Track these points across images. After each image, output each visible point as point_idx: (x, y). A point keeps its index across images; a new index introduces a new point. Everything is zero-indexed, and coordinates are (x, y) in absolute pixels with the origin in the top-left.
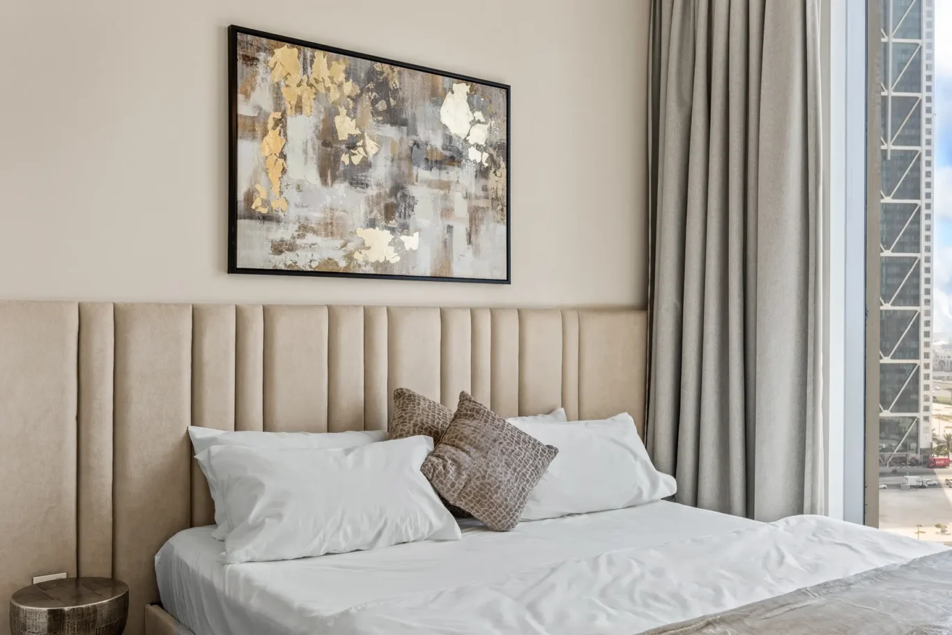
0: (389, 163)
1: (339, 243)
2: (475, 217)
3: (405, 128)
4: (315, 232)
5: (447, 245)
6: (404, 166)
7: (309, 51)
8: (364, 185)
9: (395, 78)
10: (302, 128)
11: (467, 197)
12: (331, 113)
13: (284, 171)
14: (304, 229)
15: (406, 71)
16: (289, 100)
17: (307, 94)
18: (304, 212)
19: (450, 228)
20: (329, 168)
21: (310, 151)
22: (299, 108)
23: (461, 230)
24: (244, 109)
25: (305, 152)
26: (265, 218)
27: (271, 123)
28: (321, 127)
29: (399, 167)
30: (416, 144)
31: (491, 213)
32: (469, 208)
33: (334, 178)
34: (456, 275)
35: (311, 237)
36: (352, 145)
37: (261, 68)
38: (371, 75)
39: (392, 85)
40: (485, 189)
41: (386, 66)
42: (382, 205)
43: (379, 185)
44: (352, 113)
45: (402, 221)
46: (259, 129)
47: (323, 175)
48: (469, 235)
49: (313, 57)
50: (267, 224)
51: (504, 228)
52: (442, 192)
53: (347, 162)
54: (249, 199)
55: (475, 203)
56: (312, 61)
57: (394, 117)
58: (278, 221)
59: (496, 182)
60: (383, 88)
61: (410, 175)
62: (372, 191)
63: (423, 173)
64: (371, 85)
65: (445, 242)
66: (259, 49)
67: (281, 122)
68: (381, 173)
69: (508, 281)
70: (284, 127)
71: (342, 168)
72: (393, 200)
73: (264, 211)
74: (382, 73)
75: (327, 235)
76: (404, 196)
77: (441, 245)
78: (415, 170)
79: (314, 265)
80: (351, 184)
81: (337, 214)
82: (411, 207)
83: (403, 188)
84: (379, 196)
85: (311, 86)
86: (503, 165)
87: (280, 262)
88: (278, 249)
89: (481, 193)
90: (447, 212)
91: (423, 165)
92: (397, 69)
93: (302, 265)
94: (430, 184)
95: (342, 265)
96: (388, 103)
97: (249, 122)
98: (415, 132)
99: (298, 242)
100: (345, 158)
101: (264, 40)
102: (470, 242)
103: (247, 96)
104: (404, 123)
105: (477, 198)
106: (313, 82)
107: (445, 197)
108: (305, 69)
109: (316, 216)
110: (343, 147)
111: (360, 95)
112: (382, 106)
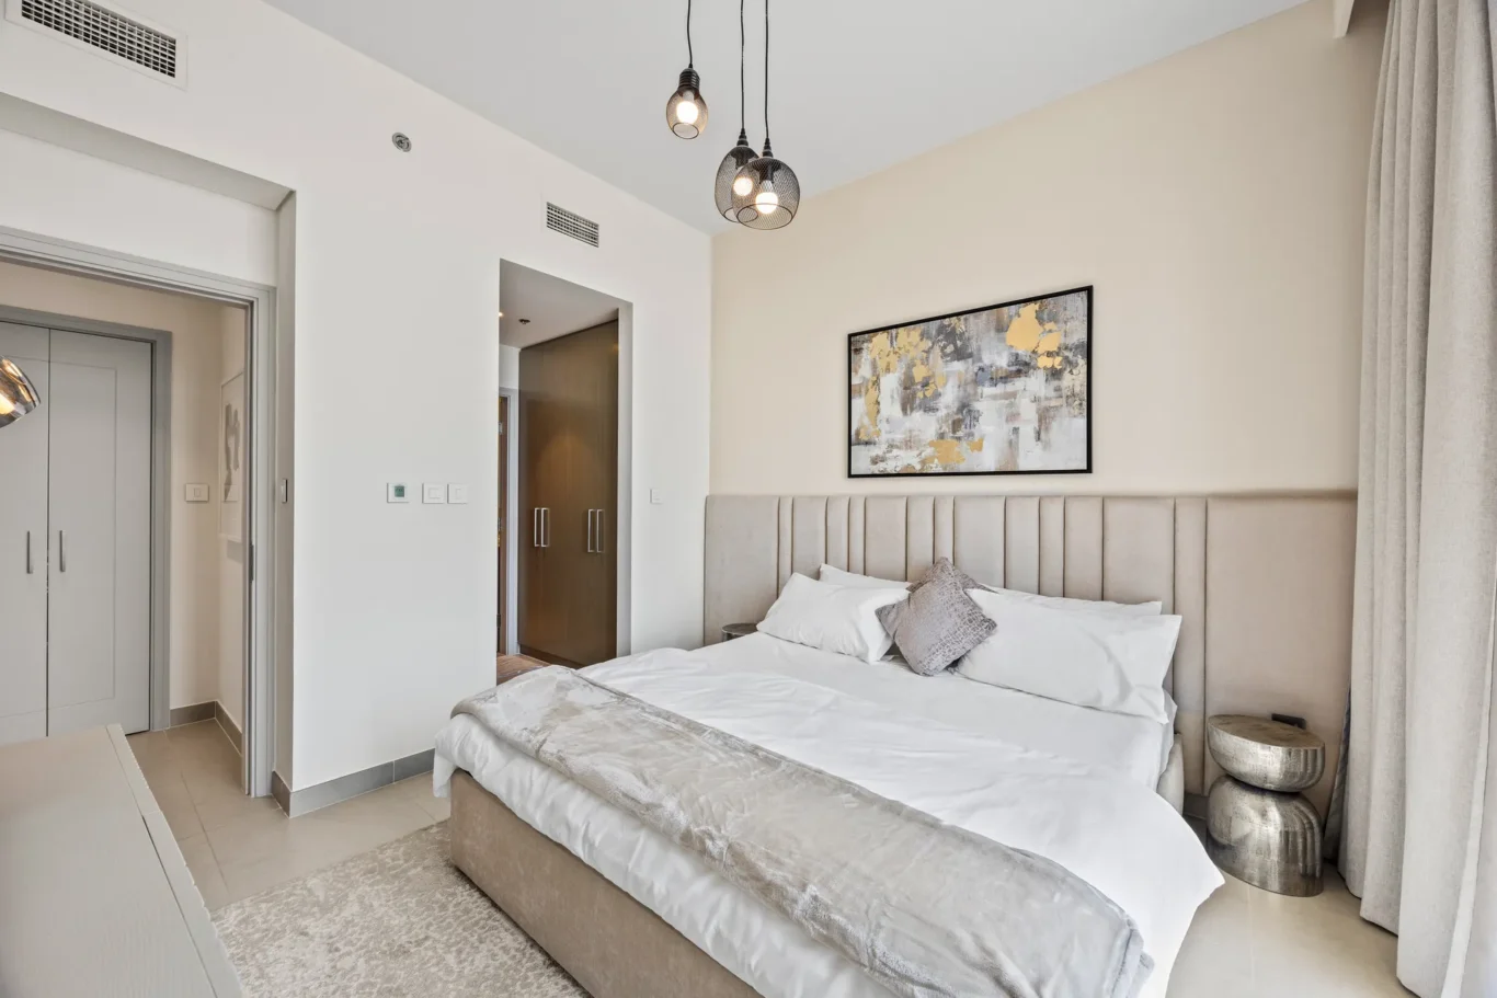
0: (956, 389)
1: (916, 452)
2: (1045, 417)
3: (970, 360)
4: (898, 447)
5: (1012, 445)
6: (970, 389)
7: (894, 331)
8: (934, 410)
9: (959, 325)
10: (891, 383)
11: (1036, 400)
12: (911, 366)
13: (878, 412)
14: (891, 446)
15: (971, 316)
16: (881, 364)
17: (893, 358)
18: (890, 436)
19: (1016, 430)
20: (908, 405)
21: (896, 396)
22: (888, 370)
23: (1028, 430)
24: (855, 381)
25: (892, 397)
26: (867, 443)
27: (871, 384)
28: (903, 377)
29: (965, 391)
30: (981, 369)
31: (1065, 410)
32: (1038, 411)
33: (912, 410)
34: (1021, 469)
35: (895, 452)
36: (925, 384)
37: (864, 353)
38: (940, 330)
39: (958, 331)
40: (1058, 389)
41: (954, 319)
42: (950, 422)
43: (947, 407)
44: (925, 362)
45: (968, 430)
46: (863, 390)
47: (904, 410)
48: (1038, 434)
49: (897, 334)
50: (868, 447)
51: (1083, 422)
52: (1007, 402)
53: (922, 396)
54: (858, 434)
55: (1045, 404)
56: (896, 337)
57: (960, 354)
58: (875, 444)
59: (1074, 380)
60: (951, 335)
61: (976, 393)
62: (942, 413)
63: (988, 390)
64: (941, 337)
65: (1010, 442)
66: (863, 342)
67: (876, 383)
68: (949, 397)
69: (1089, 470)
70: (878, 385)
71: (918, 402)
72: (960, 416)
73: (866, 439)
74: (949, 325)
75: (907, 449)
76: (970, 411)
77: (1006, 445)
78: (979, 389)
79: (898, 470)
80: (925, 411)
81: (914, 433)
82: (977, 419)
83: (968, 405)
84: (948, 415)
85: (895, 353)
86: (1082, 362)
87: (876, 469)
88: (874, 461)
89: (1053, 394)
90: (1013, 416)
91: (987, 383)
92: (962, 317)
93: (890, 470)
94: (995, 397)
95: (918, 468)
96: (955, 346)
97: (857, 388)
98: (980, 360)
99: (888, 455)
100: (920, 395)
101: (866, 336)
102: (1039, 439)
103: (856, 372)
104: (970, 355)
105: (1047, 399)
106: (897, 350)
107: (1011, 405)
108: (892, 343)
109: (899, 437)
110: (919, 387)
111: (932, 348)
112: (950, 349)
